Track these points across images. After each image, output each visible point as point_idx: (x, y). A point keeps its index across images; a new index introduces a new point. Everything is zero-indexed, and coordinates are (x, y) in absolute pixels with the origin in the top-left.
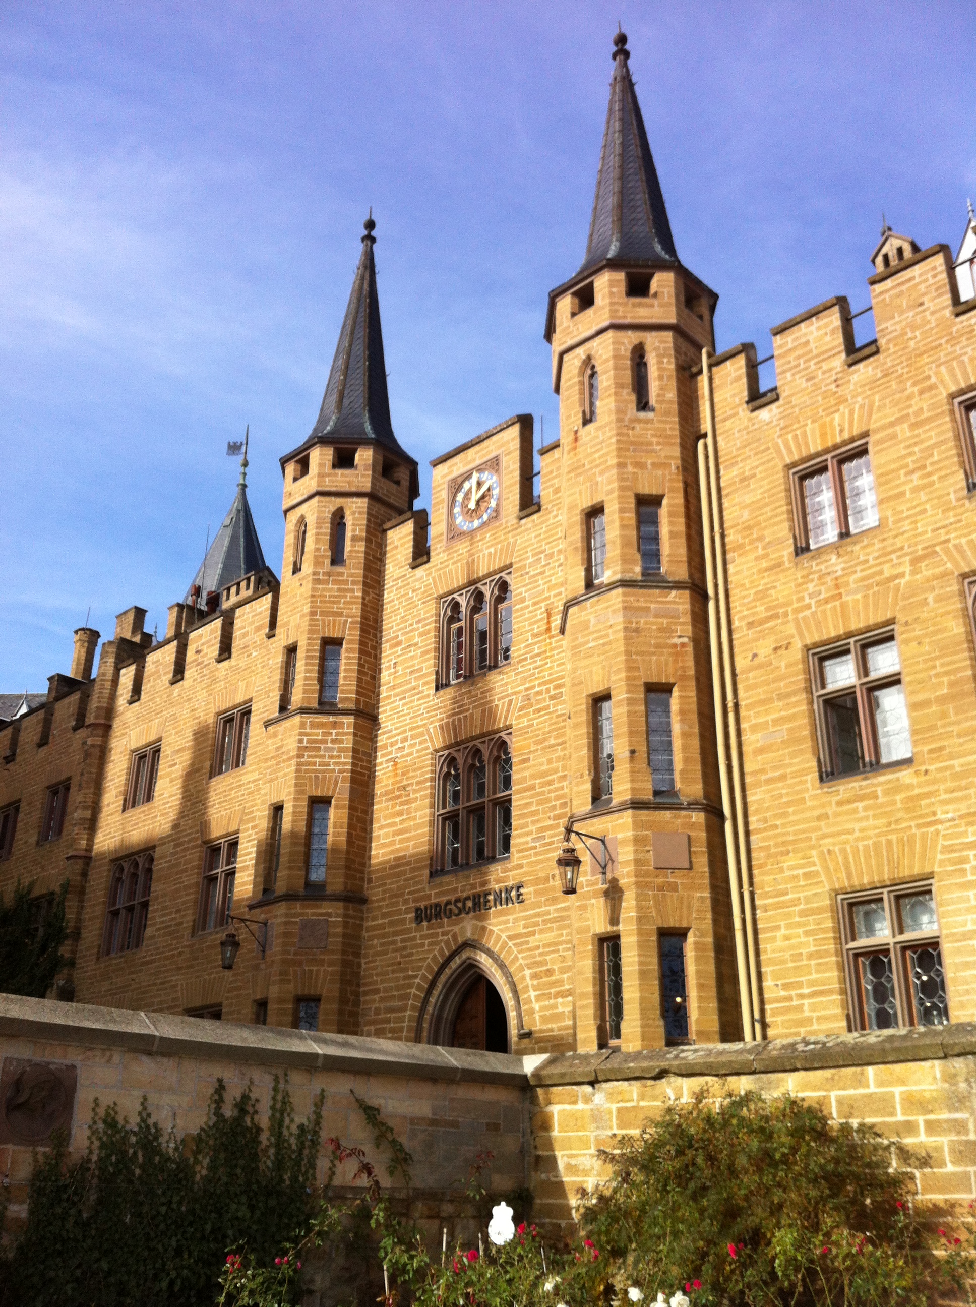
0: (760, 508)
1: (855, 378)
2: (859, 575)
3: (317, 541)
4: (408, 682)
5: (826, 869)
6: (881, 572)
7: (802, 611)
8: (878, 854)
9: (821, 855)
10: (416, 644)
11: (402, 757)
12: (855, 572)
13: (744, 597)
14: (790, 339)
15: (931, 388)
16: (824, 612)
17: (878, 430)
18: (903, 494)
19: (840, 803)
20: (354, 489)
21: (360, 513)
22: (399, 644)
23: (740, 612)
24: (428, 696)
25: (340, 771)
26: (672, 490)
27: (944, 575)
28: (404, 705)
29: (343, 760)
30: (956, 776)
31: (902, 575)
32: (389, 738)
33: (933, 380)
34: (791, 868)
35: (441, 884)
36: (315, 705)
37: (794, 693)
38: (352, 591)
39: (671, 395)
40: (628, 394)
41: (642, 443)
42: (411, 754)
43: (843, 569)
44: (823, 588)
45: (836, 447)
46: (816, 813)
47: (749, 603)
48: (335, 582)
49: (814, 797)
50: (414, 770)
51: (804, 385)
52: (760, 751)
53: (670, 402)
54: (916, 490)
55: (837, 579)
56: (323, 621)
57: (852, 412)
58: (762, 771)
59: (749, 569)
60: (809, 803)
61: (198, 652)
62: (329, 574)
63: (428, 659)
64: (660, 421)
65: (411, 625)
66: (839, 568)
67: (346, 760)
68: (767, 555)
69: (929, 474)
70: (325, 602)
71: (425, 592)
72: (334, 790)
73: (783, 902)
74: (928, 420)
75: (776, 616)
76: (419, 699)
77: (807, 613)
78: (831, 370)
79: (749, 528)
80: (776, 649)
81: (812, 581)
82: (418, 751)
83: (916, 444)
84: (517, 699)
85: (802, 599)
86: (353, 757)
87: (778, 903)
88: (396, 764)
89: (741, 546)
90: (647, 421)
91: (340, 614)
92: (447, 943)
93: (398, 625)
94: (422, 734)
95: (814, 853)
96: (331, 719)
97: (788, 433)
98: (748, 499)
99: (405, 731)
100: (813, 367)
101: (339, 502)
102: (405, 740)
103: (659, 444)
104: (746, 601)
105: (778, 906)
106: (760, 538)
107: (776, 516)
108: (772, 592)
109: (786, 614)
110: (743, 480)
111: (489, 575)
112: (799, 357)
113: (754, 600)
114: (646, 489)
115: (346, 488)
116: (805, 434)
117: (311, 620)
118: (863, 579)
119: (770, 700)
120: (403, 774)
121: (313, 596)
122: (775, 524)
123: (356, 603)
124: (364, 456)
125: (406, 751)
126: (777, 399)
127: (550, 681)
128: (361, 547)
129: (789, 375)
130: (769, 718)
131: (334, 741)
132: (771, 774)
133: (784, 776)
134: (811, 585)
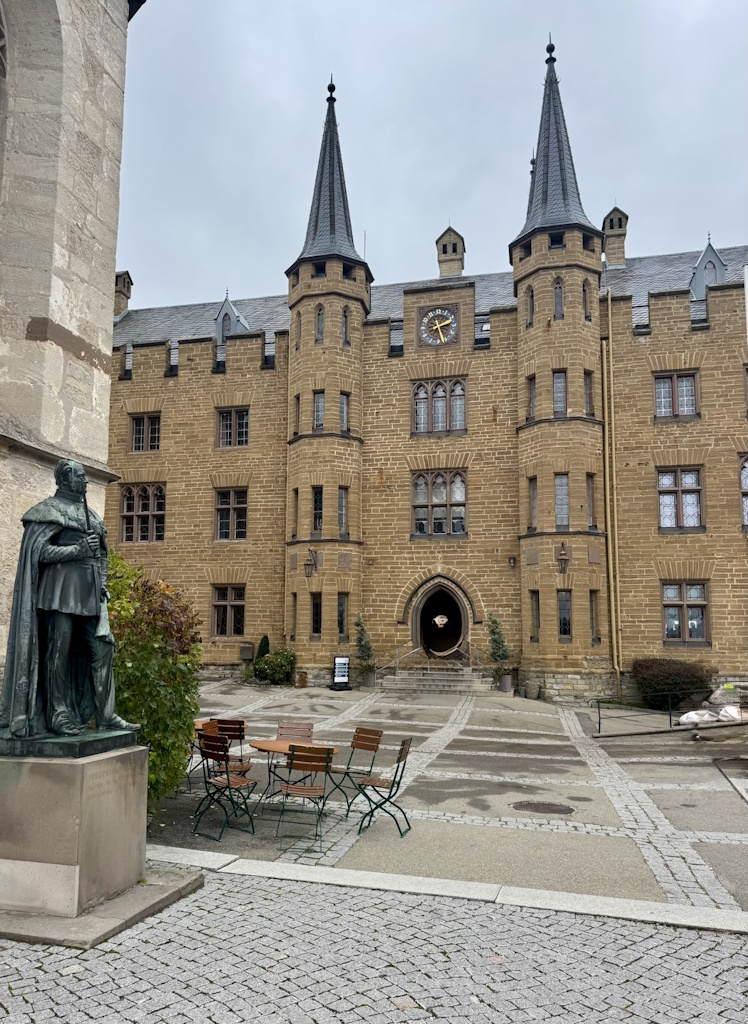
0: (635, 390)
1: (695, 338)
2: (688, 439)
3: (335, 326)
4: (388, 426)
5: (658, 570)
6: (699, 441)
7: (656, 449)
8: (684, 567)
9: (656, 563)
10: (394, 405)
11: (386, 469)
12: (686, 438)
13: (623, 433)
14: (660, 302)
15: (735, 357)
16: (668, 452)
17: (705, 369)
18: (715, 405)
19: (667, 542)
21: (357, 312)
22: (380, 401)
24: (406, 438)
26: (597, 369)
27: (731, 450)
28: (385, 439)
29: (354, 466)
30: (725, 541)
31: (710, 445)
32: (374, 456)
33: (737, 353)
34: (639, 567)
35: (419, 543)
36: (339, 432)
37: (648, 488)
39: (597, 314)
42: (392, 469)
43: (680, 435)
44: (668, 440)
45: (680, 370)
46: (655, 544)
47: (626, 437)
48: (346, 356)
49: (655, 537)
50: (396, 479)
51: (666, 331)
52: (626, 511)
53: (597, 318)
54: (721, 406)
55: (675, 438)
56: (341, 380)
57: (691, 356)
58: (624, 521)
59: (625, 420)
60: (652, 540)
61: (190, 360)
62: (342, 350)
63: (404, 417)
64: (593, 328)
65: (390, 392)
66: (677, 433)
68: (638, 415)
69: (729, 400)
70: (341, 368)
71: (400, 374)
72: (351, 483)
73: (634, 581)
74: (730, 373)
75: (642, 448)
76: (399, 439)
77: (659, 450)
78: (682, 328)
79: (629, 398)
80: (639, 464)
81: (662, 435)
82: (399, 468)
83: (724, 383)
84: (472, 454)
85: (655, 443)
88: (381, 472)
89: (622, 407)
91: (349, 377)
92: (424, 573)
93: (378, 389)
94: (400, 459)
95: (652, 562)
96: (347, 441)
97: (654, 354)
98: (629, 382)
99: (387, 455)
100: (674, 324)
101: (346, 302)
102: (388, 459)
105: (631, 582)
106: (633, 406)
107: (645, 396)
108: (640, 435)
109: (647, 448)
110: (626, 371)
111: (450, 377)
112: (665, 315)
113: (629, 436)
114: (588, 366)
115: (350, 294)
116: (664, 358)
117: (334, 378)
118: (690, 441)
119: (634, 488)
120: (387, 479)
122: (643, 400)
123: (357, 371)
124: (360, 274)
125: (389, 466)
126: (650, 333)
127: (496, 449)
128: (358, 334)
129: (658, 322)
130: (633, 496)
132: (632, 523)
133: (639, 525)
134: (662, 438)
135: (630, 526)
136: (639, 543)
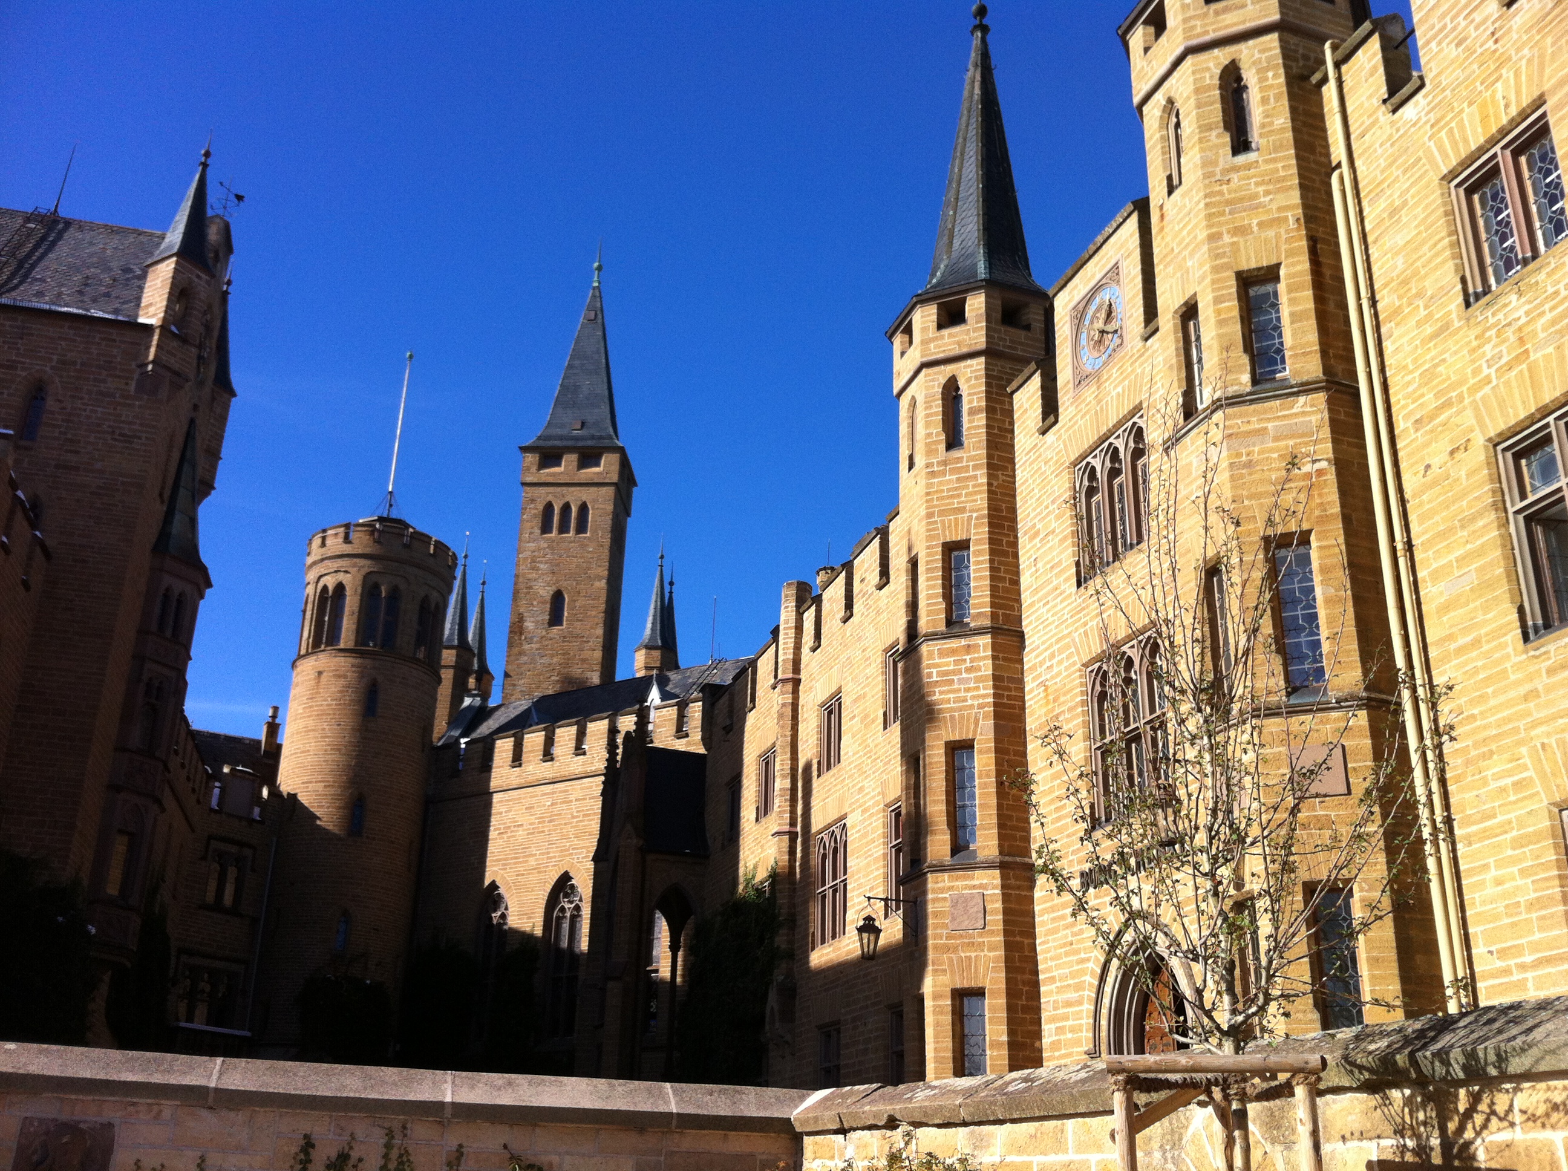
0: (1416, 249)
1: (1517, 21)
2: (1549, 316)
3: (928, 425)
4: (1048, 581)
5: (1543, 775)
7: (1481, 388)
9: (1534, 752)
10: (1053, 531)
11: (1052, 678)
12: (1544, 312)
13: (1409, 383)
16: (1507, 383)
19: (1551, 672)
20: (965, 350)
21: (976, 378)
22: (1037, 533)
23: (1404, 407)
24: (1070, 595)
25: (980, 706)
26: (1290, 253)
28: (1048, 611)
29: (982, 692)
32: (1037, 656)
34: (1497, 777)
36: (942, 628)
37: (1480, 514)
38: (975, 477)
39: (1283, 120)
40: (1218, 136)
41: (1241, 199)
42: (1059, 674)
43: (1527, 313)
44: (1504, 348)
45: (1503, 132)
46: (1523, 690)
47: (1415, 391)
48: (953, 471)
49: (1518, 667)
50: (1065, 694)
51: (1454, 53)
52: (1446, 608)
53: (1282, 130)
55: (1520, 329)
56: (943, 522)
57: (1517, 75)
58: (1450, 637)
59: (1410, 342)
60: (1512, 677)
61: (862, 581)
62: (945, 463)
63: (1066, 548)
64: (1266, 161)
65: (1047, 507)
66: (1521, 312)
67: (987, 690)
68: (1430, 315)
70: (943, 498)
71: (1057, 462)
72: (975, 731)
73: (1491, 828)
75: (1448, 404)
76: (1061, 602)
77: (1487, 389)
78: (1485, 20)
79: (1405, 282)
80: (1452, 453)
81: (1489, 340)
82: (1066, 669)
85: (1476, 372)
86: (995, 687)
87: (1485, 830)
88: (1046, 690)
89: (1397, 311)
90: (1248, 166)
91: (962, 510)
93: (1034, 510)
94: (1067, 646)
95: (1524, 750)
96: (963, 642)
97: (1439, 131)
98: (1400, 239)
99: (1051, 645)
100: (1463, 24)
101: (949, 370)
102: (1052, 656)
103: (1267, 193)
104: (1410, 389)
105: (1485, 834)
106: (1420, 295)
107: (1437, 255)
108: (1441, 369)
109: (1461, 398)
110: (1391, 215)
111: (1120, 424)
113: (1420, 386)
114: (1251, 261)
115: (957, 351)
116: (1461, 127)
117: (929, 524)
118: (1554, 322)
119: (1451, 530)
120: (1055, 701)
121: (928, 494)
122: (1436, 268)
123: (980, 492)
124: (976, 304)
125: (1056, 670)
126: (1422, 86)
128: (981, 419)
129: (1433, 45)
130: (1452, 557)
131: (969, 670)
132: (1461, 641)
133: (1476, 643)
134: (1488, 348)
135: (1460, 651)
136: (1483, 698)
